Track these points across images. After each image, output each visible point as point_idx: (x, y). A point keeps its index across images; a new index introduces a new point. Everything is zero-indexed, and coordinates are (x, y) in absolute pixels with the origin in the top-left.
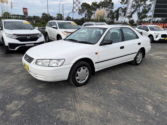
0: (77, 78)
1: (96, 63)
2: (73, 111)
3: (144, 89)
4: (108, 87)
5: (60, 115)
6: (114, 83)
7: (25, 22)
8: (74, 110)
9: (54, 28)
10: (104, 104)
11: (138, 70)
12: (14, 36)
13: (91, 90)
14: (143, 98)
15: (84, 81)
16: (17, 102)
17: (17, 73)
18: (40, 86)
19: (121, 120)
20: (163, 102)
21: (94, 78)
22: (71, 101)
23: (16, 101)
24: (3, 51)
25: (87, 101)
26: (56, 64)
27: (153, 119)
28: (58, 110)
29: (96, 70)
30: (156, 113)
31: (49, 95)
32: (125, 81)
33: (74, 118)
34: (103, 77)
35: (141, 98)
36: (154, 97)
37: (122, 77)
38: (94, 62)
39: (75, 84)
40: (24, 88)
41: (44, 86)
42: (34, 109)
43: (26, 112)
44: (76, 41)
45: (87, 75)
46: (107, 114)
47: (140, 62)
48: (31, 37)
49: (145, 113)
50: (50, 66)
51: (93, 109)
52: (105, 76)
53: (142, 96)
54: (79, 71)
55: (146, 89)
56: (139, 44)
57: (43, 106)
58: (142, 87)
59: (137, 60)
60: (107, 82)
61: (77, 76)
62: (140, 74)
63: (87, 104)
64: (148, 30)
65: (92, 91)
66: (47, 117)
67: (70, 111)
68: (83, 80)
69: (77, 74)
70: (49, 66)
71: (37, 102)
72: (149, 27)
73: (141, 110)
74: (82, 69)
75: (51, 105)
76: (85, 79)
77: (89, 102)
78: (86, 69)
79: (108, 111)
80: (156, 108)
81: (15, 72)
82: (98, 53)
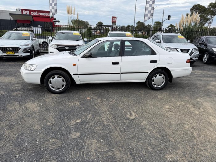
1: (73, 74)
5: (10, 105)
6: (88, 98)
7: (75, 33)
8: (22, 105)
11: (144, 94)
12: (56, 46)
22: (31, 100)
23: (3, 91)
25: (39, 103)
28: (13, 102)
29: (77, 82)
33: (14, 108)
38: (71, 73)
45: (64, 85)
47: (160, 86)
51: (34, 108)
54: (53, 78)
56: (154, 62)
59: (153, 82)
61: (51, 83)
67: (18, 105)
68: (59, 89)
70: (28, 69)
71: (12, 95)
78: (62, 78)
82: (77, 65)
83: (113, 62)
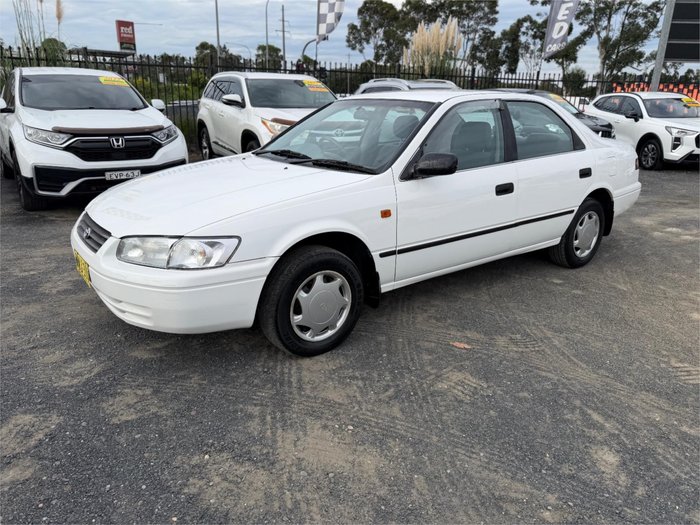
0: (297, 319)
1: (382, 255)
2: (263, 467)
3: (595, 373)
4: (431, 363)
5: (201, 483)
6: (462, 345)
7: (108, 77)
8: (269, 462)
9: (230, 103)
10: (402, 438)
11: (577, 288)
12: (57, 135)
13: (357, 374)
14: (583, 413)
15: (330, 333)
16: (28, 418)
17: (54, 291)
18: (141, 353)
19: (466, 513)
20: (673, 437)
21: (377, 320)
22: (263, 420)
23: (25, 413)
24: (16, 200)
25: (330, 423)
26: (200, 258)
27: (613, 513)
28: (195, 460)
29: (385, 287)
30: (634, 486)
31: (168, 391)
32: (513, 336)
33: (259, 495)
34: (420, 318)
35: (573, 413)
36: (631, 409)
37: (501, 316)
38: (375, 249)
39: (287, 347)
40: (71, 360)
41: (159, 350)
42: (94, 452)
43: (58, 463)
44: (305, 157)
45: (343, 309)
46: (411, 480)
47: (587, 252)
48: (127, 140)
49: (584, 483)
50: (173, 268)
51: (351, 458)
52: (426, 311)
53: (578, 403)
54: (308, 288)
55: (602, 371)
56: (585, 173)
57: (134, 440)
58: (584, 366)
59: (576, 243)
60: (433, 337)
61: (298, 311)
62: (583, 306)
63: (328, 434)
64: (637, 116)
65: (362, 379)
66: (144, 487)
67: (248, 466)
68: (326, 329)
69: (297, 301)
70: (170, 265)
71: (115, 420)
72: (643, 100)
73: (566, 469)
74: (319, 279)
75: (171, 435)
76: (334, 326)
77: (340, 427)
78: (340, 280)
79: (416, 468)
80: (638, 460)
81: (47, 288)
82: (393, 213)
83: (497, 187)
